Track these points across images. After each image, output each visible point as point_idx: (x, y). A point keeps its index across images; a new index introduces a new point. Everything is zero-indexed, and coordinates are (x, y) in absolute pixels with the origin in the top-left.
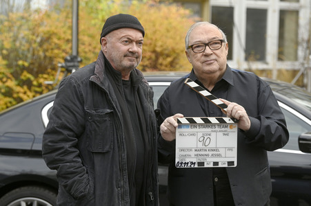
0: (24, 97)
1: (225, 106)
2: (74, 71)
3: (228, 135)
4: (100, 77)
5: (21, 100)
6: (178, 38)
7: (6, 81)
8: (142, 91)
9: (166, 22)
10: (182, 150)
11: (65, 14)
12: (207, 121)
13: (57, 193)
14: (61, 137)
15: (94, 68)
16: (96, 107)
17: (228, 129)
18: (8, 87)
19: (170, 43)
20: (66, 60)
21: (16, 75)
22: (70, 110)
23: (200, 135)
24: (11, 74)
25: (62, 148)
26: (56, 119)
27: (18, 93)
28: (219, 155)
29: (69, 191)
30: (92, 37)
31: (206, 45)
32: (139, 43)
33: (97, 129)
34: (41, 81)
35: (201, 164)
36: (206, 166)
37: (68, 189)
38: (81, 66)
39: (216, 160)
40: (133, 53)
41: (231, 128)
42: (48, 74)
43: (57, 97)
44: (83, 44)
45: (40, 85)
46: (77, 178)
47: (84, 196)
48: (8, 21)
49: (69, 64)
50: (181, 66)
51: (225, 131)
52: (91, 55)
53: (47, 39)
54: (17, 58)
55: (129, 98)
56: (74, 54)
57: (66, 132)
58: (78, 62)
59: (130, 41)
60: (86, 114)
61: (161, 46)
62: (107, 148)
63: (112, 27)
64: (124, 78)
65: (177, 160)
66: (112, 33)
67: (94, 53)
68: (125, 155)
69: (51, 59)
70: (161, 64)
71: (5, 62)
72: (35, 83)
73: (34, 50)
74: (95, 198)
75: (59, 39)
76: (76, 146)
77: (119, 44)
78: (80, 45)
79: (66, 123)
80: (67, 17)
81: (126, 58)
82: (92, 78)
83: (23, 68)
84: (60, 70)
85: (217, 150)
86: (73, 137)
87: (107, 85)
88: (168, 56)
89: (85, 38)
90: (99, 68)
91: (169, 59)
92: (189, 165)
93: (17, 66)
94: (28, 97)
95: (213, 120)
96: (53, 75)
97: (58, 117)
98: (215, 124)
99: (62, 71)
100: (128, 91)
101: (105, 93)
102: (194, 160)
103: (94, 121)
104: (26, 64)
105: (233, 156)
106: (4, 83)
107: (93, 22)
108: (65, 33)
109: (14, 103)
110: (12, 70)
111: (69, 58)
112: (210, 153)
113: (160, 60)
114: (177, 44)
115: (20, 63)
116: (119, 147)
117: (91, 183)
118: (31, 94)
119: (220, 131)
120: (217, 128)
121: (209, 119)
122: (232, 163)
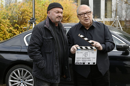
3: (93, 53)
5: (15, 34)
7: (10, 28)
8: (63, 30)
10: (78, 58)
11: (29, 3)
12: (87, 48)
14: (34, 47)
15: (46, 22)
17: (94, 51)
18: (10, 29)
21: (13, 25)
22: (37, 37)
23: (84, 53)
24: (11, 25)
25: (35, 51)
27: (14, 31)
28: (90, 60)
29: (37, 67)
31: (85, 14)
33: (47, 44)
34: (22, 27)
35: (84, 63)
36: (85, 64)
37: (37, 66)
39: (89, 62)
40: (59, 16)
41: (95, 51)
42: (24, 24)
44: (36, 14)
45: (21, 29)
46: (40, 62)
47: (43, 68)
53: (23, 12)
54: (13, 19)
55: (58, 33)
57: (36, 45)
58: (35, 20)
62: (51, 51)
64: (56, 25)
68: (57, 53)
69: (25, 19)
71: (9, 21)
72: (20, 28)
73: (19, 16)
74: (47, 69)
82: (45, 26)
83: (15, 23)
85: (90, 58)
87: (50, 28)
89: (37, 11)
92: (80, 63)
93: (13, 22)
94: (17, 33)
95: (89, 48)
96: (26, 25)
98: (89, 49)
100: (57, 30)
101: (50, 31)
103: (46, 41)
104: (16, 21)
106: (9, 28)
109: (12, 35)
111: (32, 19)
112: (87, 59)
115: (14, 21)
116: (55, 50)
117: (46, 63)
118: (18, 32)
119: (91, 52)
120: (90, 51)
121: (88, 47)
122: (94, 63)
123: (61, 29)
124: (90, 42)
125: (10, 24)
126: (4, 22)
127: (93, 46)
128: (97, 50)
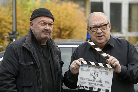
1: (108, 58)
2: (14, 40)
3: (108, 74)
4: (28, 44)
8: (53, 51)
9: (65, 12)
10: (82, 79)
11: (8, 8)
12: (97, 65)
14: (6, 78)
15: (26, 38)
16: (25, 61)
17: (108, 71)
19: (68, 23)
20: (10, 34)
22: (11, 63)
23: (92, 72)
25: (6, 84)
26: (3, 68)
28: (101, 85)
30: (24, 20)
32: (50, 24)
33: (26, 73)
35: (91, 88)
36: (93, 90)
39: (99, 87)
40: (47, 30)
41: (110, 71)
43: (4, 55)
44: (19, 25)
49: (12, 36)
51: (106, 72)
52: (24, 31)
56: (14, 30)
57: (8, 75)
58: (17, 35)
59: (45, 24)
60: (20, 65)
61: (63, 25)
63: (35, 16)
64: (43, 44)
65: (78, 84)
66: (35, 19)
67: (25, 29)
70: (63, 35)
75: (6, 22)
77: (39, 25)
78: (17, 25)
80: (10, 10)
81: (43, 33)
82: (24, 45)
84: (6, 39)
85: (101, 82)
86: (13, 77)
88: (67, 30)
89: (20, 22)
90: (28, 39)
92: (84, 88)
95: (101, 65)
96: (3, 42)
98: (101, 67)
99: (8, 40)
100: (45, 51)
101: (31, 53)
102: (87, 86)
103: (24, 69)
107: (25, 12)
108: (9, 18)
111: (11, 33)
112: (97, 83)
113: (63, 33)
119: (104, 72)
120: (102, 70)
123: (51, 49)
124: (104, 55)
127: (108, 64)
128: (113, 70)
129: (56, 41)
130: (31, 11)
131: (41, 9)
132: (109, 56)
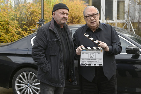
0: (25, 35)
2: (42, 25)
3: (100, 54)
4: (52, 27)
5: (23, 36)
6: (80, 12)
7: (18, 29)
8: (68, 32)
9: (76, 6)
10: (83, 59)
11: (39, 4)
12: (92, 49)
13: (37, 70)
14: (39, 50)
16: (51, 39)
17: (100, 52)
18: (19, 31)
19: (77, 14)
20: (39, 21)
21: (21, 27)
22: (42, 40)
23: (90, 54)
24: (20, 26)
25: (39, 54)
27: (22, 33)
28: (96, 61)
29: (42, 70)
30: (49, 12)
32: (67, 14)
33: (52, 47)
34: (31, 29)
35: (90, 64)
36: (91, 65)
37: (42, 69)
38: (45, 23)
39: (95, 63)
40: (65, 18)
42: (33, 26)
45: (30, 30)
46: (45, 65)
47: (47, 72)
48: (18, 7)
50: (82, 22)
52: (48, 19)
53: (32, 13)
54: (22, 20)
55: (63, 35)
56: (42, 18)
57: (40, 48)
58: (44, 21)
59: (64, 14)
60: (48, 41)
61: (74, 15)
62: (56, 54)
65: (81, 63)
66: (57, 11)
68: (62, 56)
69: (34, 21)
70: (74, 22)
71: (17, 22)
72: (28, 29)
73: (27, 17)
74: (51, 72)
75: (37, 13)
76: (44, 53)
77: (60, 15)
78: (44, 15)
79: (40, 44)
81: (62, 20)
82: (50, 28)
83: (24, 24)
84: (37, 24)
85: (96, 60)
86: (43, 50)
87: (55, 30)
89: (46, 13)
90: (52, 24)
91: (77, 20)
92: (85, 65)
93: (22, 23)
94: (26, 35)
95: (95, 48)
96: (35, 26)
97: (37, 43)
98: (95, 50)
99: (38, 25)
100: (63, 32)
101: (55, 33)
102: (87, 63)
103: (51, 44)
104: (25, 23)
105: (101, 62)
106: (17, 30)
107: (49, 6)
108: (39, 11)
109: (21, 37)
110: (20, 25)
112: (93, 61)
113: (74, 20)
114: (80, 14)
115: (23, 22)
116: (60, 53)
117: (50, 67)
118: (27, 34)
120: (96, 52)
121: (93, 47)
122: (101, 64)
124: (96, 42)
125: (18, 26)
126: (13, 23)
128: (103, 50)
129: (70, 25)
130: (53, 6)
131: (59, 4)
132: (99, 41)
